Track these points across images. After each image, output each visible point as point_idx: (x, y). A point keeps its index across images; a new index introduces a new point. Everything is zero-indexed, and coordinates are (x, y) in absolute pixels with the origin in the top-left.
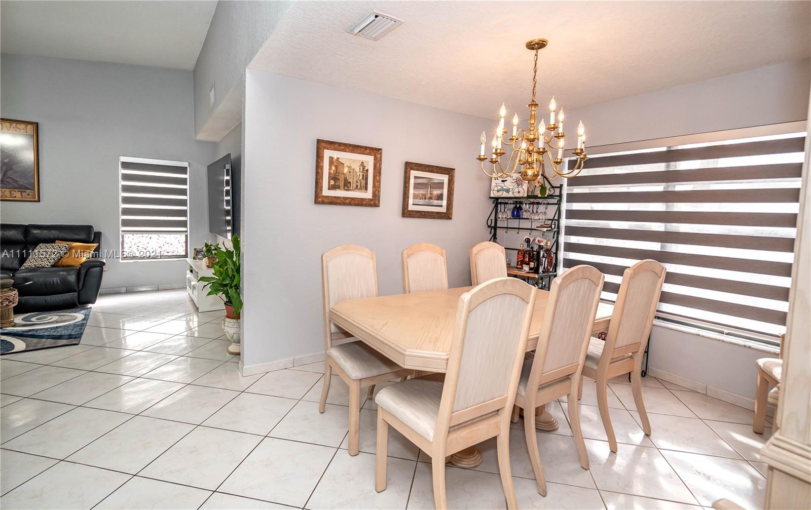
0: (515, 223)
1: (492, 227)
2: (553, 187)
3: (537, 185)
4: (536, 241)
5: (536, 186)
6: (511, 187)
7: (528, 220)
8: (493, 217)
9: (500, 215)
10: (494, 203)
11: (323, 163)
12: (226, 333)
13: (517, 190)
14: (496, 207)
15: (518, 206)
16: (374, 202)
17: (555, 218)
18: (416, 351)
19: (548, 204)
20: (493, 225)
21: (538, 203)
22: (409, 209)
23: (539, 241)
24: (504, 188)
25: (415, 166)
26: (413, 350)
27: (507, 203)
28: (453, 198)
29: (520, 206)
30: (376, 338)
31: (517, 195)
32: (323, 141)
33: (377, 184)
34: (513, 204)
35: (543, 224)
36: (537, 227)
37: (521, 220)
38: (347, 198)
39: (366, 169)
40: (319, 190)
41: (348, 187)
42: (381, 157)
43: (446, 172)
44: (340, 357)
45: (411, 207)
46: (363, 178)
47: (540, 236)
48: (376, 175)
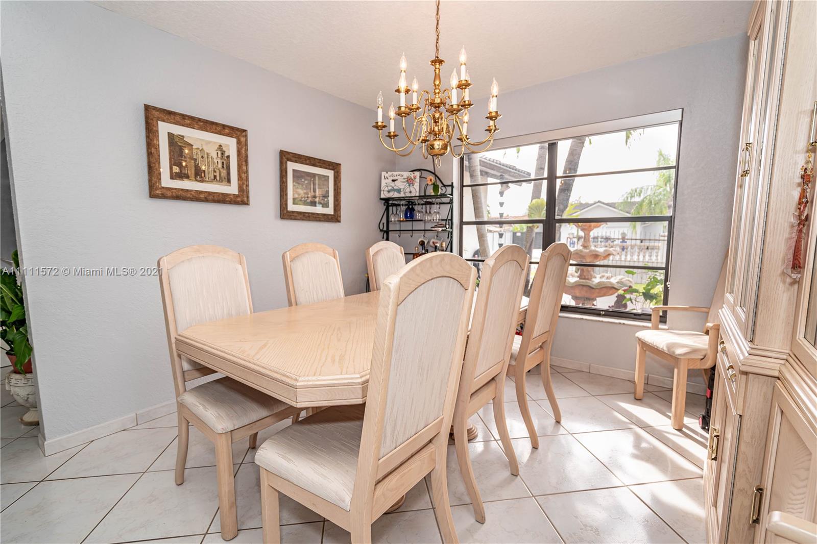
0: (408, 226)
1: (385, 232)
2: (445, 186)
3: (430, 183)
4: (431, 243)
5: (428, 184)
6: (402, 187)
7: (421, 222)
8: (384, 220)
9: (392, 219)
10: (385, 205)
11: (158, 140)
12: (16, 397)
13: (408, 190)
14: (387, 209)
15: (411, 207)
16: (241, 199)
17: (448, 218)
18: (314, 378)
19: (440, 203)
20: (385, 229)
21: (431, 203)
22: (289, 209)
23: (433, 243)
24: (395, 188)
25: (293, 157)
26: (310, 378)
27: (399, 205)
28: (340, 197)
29: (412, 207)
30: (249, 369)
31: (408, 195)
32: (155, 109)
33: (243, 176)
34: (405, 205)
35: (437, 224)
36: (432, 228)
37: (414, 223)
38: (201, 192)
39: (226, 154)
40: (154, 179)
41: (201, 177)
42: (246, 140)
43: (331, 167)
44: (197, 404)
45: (291, 207)
46: (223, 167)
47: (434, 238)
48: (242, 165)
